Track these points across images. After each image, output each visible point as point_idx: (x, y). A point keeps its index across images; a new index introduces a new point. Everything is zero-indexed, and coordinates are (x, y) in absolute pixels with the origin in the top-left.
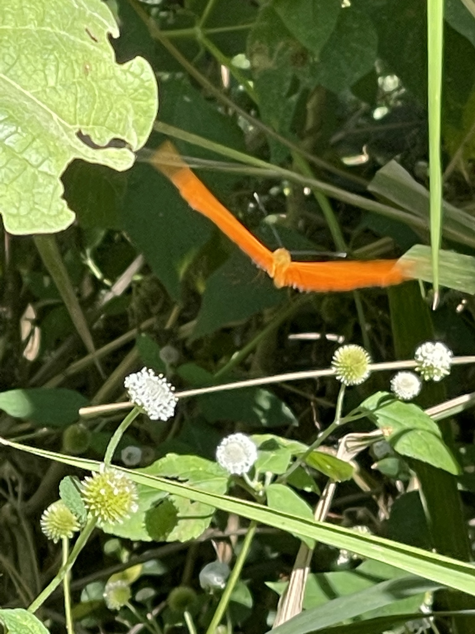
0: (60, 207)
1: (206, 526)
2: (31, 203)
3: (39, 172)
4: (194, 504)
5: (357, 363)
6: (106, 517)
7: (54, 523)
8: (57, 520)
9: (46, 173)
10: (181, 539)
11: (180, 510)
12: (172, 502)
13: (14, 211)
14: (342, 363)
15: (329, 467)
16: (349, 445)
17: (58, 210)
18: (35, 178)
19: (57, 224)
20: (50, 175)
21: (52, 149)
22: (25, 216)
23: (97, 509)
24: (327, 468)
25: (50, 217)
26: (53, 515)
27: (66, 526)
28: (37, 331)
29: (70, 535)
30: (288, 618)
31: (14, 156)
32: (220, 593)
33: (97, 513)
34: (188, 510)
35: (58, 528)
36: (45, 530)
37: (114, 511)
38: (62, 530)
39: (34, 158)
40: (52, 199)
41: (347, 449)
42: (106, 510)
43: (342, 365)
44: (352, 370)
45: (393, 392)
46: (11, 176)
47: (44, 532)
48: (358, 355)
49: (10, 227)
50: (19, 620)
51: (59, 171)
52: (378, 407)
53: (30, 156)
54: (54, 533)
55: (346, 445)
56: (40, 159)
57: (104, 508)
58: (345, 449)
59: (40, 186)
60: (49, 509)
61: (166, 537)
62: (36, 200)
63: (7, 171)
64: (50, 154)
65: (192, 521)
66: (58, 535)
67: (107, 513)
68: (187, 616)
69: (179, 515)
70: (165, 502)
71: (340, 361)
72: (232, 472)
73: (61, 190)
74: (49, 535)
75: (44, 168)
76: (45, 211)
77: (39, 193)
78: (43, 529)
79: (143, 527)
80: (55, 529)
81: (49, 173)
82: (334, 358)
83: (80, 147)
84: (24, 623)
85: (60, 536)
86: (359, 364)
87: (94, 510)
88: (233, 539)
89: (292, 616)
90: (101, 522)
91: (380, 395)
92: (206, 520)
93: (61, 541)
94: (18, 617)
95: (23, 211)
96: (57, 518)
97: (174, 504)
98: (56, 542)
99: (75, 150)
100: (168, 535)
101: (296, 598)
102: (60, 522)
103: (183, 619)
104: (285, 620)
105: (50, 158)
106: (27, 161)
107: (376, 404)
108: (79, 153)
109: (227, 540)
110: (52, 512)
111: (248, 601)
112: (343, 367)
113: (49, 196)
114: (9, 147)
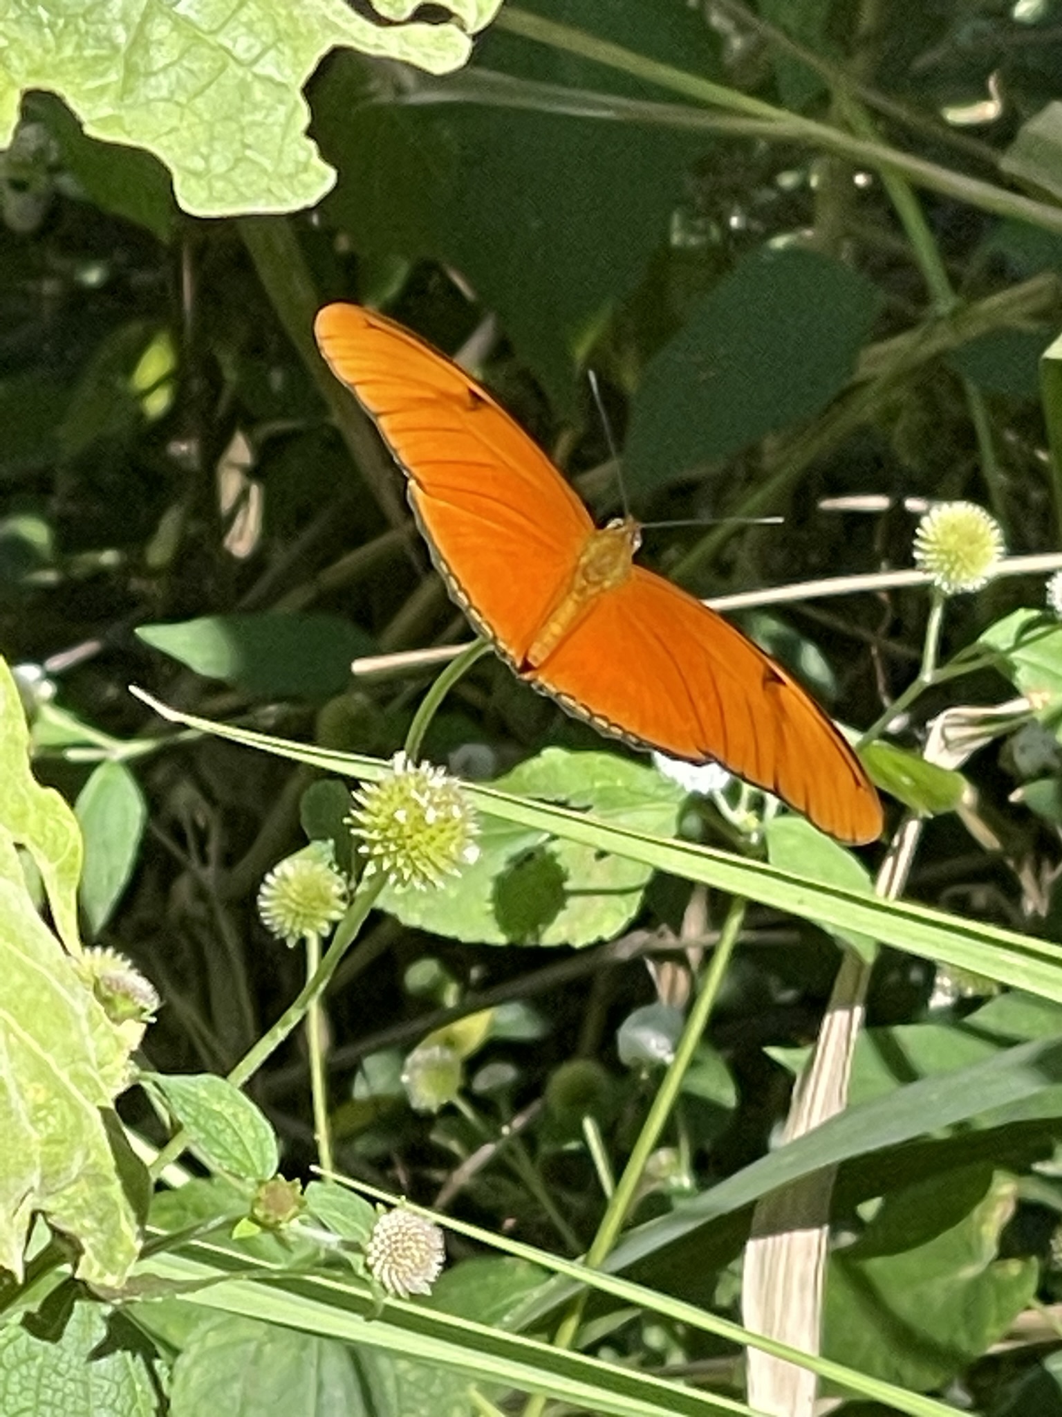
0: (302, 156)
1: (629, 911)
2: (237, 146)
3: (256, 76)
4: (605, 860)
5: (971, 543)
6: (407, 873)
7: (286, 901)
8: (294, 895)
9: (270, 79)
10: (575, 940)
11: (571, 873)
12: (553, 856)
13: (198, 164)
14: (937, 542)
15: (906, 780)
16: (952, 733)
17: (297, 163)
18: (244, 89)
19: (295, 193)
20: (280, 85)
21: (283, 24)
22: (224, 177)
23: (387, 853)
24: (902, 783)
25: (281, 178)
26: (284, 884)
27: (315, 909)
28: (255, 491)
29: (323, 929)
30: (815, 1122)
31: (197, 40)
32: (660, 1072)
33: (386, 864)
34: (588, 875)
35: (297, 914)
36: (267, 918)
37: (426, 861)
38: (305, 916)
39: (242, 46)
40: (283, 139)
41: (948, 744)
42: (408, 857)
43: (937, 547)
44: (958, 558)
45: (1052, 608)
46: (192, 84)
47: (267, 922)
48: (973, 526)
49: (187, 200)
50: (204, 1099)
51: (300, 76)
52: (1018, 645)
53: (235, 41)
54: (288, 925)
55: (943, 735)
56: (257, 50)
57: (403, 852)
58: (942, 743)
59: (256, 107)
60: (277, 870)
61: (538, 937)
62: (250, 139)
63: (183, 74)
64: (280, 36)
65: (600, 900)
66: (296, 929)
67: (409, 862)
68: (590, 1127)
69: (568, 886)
70: (538, 856)
71: (932, 538)
72: (689, 789)
73: (304, 117)
74: (275, 929)
75: (266, 67)
76: (267, 164)
77: (254, 124)
78: (263, 914)
79: (488, 913)
80: (291, 916)
81: (278, 78)
82: (918, 531)
83: (349, 21)
84: (217, 1107)
85: (300, 933)
86: (976, 546)
87: (380, 856)
88: (694, 955)
89: (824, 1118)
90: (396, 882)
91: (1023, 615)
92: (629, 897)
93: (303, 942)
94: (203, 1094)
95: (219, 164)
96: (295, 891)
97: (559, 861)
98: (291, 944)
99: (335, 28)
100: (544, 931)
101: (832, 1078)
102: (300, 900)
103: (580, 1135)
104: (808, 1124)
105: (280, 45)
106: (227, 50)
107: (1012, 636)
108: (344, 33)
109: (679, 957)
110: (285, 878)
111: (727, 1095)
112: (941, 552)
113: (277, 130)
114: (186, 19)
